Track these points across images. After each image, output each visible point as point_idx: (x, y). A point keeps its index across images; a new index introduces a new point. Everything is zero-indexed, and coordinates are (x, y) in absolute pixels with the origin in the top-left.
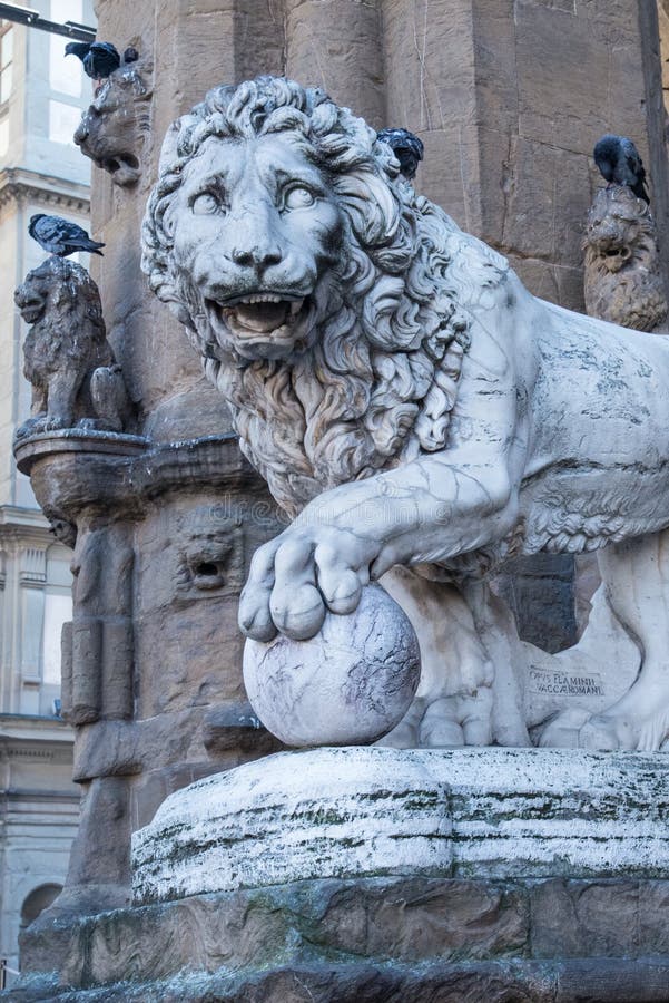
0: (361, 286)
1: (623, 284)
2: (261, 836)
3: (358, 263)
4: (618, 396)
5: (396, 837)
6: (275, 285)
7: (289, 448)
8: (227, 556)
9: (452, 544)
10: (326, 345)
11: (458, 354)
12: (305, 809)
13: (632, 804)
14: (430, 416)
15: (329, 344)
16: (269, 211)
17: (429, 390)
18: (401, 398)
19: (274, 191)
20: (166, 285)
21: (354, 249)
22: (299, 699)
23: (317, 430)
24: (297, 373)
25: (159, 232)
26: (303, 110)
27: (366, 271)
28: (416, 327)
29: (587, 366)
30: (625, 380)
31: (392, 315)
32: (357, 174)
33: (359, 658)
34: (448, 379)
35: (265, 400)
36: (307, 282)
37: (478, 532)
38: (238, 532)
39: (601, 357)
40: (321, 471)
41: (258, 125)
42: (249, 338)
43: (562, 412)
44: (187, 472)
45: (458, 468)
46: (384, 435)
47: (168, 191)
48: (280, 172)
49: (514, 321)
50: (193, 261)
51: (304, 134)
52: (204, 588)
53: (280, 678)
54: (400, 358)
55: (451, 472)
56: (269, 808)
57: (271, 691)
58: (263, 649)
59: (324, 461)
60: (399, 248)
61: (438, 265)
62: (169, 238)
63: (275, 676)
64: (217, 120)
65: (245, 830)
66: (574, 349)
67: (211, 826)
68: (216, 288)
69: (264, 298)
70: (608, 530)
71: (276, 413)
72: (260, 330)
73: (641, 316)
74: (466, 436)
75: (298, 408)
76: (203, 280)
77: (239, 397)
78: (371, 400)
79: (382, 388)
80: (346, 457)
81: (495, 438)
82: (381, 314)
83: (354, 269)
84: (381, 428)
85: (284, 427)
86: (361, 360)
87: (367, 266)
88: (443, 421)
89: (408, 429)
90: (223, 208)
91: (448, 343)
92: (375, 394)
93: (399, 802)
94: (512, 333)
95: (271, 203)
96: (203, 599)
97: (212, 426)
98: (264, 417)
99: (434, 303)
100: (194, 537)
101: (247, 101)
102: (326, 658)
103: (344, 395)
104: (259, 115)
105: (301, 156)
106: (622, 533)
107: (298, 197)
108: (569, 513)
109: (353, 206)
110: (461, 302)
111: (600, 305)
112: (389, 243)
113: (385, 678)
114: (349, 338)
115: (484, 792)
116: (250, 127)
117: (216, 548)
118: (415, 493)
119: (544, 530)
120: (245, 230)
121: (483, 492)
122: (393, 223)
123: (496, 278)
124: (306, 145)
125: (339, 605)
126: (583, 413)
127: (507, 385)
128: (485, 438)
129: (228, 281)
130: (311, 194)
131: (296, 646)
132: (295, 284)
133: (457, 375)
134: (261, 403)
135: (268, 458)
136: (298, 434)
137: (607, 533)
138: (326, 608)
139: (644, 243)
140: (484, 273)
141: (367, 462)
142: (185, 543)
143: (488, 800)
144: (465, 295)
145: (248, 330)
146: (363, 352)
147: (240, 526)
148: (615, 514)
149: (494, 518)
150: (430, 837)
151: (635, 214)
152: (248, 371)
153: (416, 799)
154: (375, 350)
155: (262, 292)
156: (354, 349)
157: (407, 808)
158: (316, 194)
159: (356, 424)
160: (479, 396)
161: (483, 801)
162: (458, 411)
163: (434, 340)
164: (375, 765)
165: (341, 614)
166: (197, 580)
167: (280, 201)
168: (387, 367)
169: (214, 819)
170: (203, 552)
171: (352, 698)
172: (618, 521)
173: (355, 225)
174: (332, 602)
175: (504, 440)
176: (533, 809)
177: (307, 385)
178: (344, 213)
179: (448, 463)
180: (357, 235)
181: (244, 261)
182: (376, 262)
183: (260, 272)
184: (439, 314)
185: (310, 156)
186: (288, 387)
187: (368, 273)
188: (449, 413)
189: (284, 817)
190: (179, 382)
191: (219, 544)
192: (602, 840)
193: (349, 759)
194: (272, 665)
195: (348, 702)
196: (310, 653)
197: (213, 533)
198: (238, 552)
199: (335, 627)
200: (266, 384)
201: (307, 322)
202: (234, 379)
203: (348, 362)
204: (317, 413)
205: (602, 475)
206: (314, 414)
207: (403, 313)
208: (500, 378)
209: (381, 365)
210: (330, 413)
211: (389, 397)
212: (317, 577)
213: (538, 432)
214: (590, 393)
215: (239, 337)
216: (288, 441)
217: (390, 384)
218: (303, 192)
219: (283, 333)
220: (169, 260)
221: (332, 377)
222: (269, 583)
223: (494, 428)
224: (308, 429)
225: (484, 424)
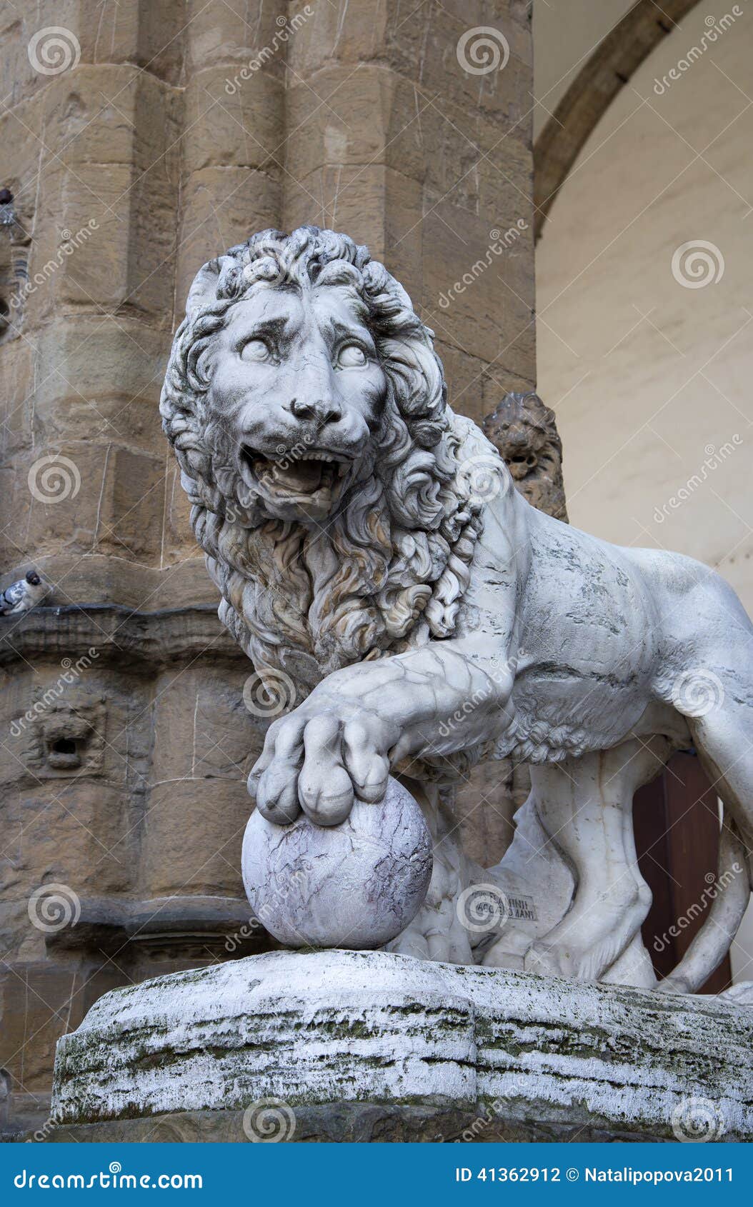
0: (398, 454)
1: (529, 492)
2: (267, 1046)
3: (397, 431)
4: (600, 602)
5: (429, 1060)
6: (333, 443)
7: (291, 619)
8: (90, 733)
10: (349, 513)
11: (471, 539)
12: (324, 1018)
13: (645, 1045)
14: (442, 601)
15: (353, 514)
16: (328, 364)
17: (443, 573)
18: (419, 578)
19: (331, 345)
20: (189, 431)
21: (394, 416)
22: (317, 892)
23: (328, 603)
24: (310, 541)
25: (191, 376)
26: (355, 265)
27: (404, 441)
28: (439, 506)
29: (572, 567)
30: (606, 586)
31: (418, 489)
32: (404, 339)
33: (385, 852)
34: (462, 563)
35: (272, 565)
36: (361, 445)
37: (481, 729)
38: (102, 709)
39: (586, 561)
40: (324, 646)
41: (314, 274)
42: (288, 497)
43: (548, 612)
44: (53, 640)
45: (468, 658)
47: (203, 333)
48: (339, 327)
49: (515, 513)
50: (240, 408)
51: (357, 290)
52: (60, 767)
53: (298, 866)
54: (421, 537)
55: (463, 660)
56: (280, 1014)
57: (285, 880)
58: (278, 834)
59: (333, 636)
60: (434, 421)
62: (201, 382)
63: (292, 864)
65: (246, 1037)
66: (560, 548)
67: (196, 1032)
68: (270, 439)
69: (318, 457)
70: (570, 742)
71: (283, 580)
72: (299, 490)
74: (472, 626)
75: (306, 578)
76: (254, 430)
77: (242, 559)
78: (389, 576)
79: (400, 566)
80: (358, 635)
81: (500, 631)
82: (411, 488)
83: (392, 438)
84: (396, 607)
85: (288, 595)
86: (384, 534)
87: (405, 435)
88: (453, 608)
89: (421, 614)
90: (276, 357)
91: (463, 526)
92: (393, 570)
93: (433, 1019)
94: (513, 524)
95: (329, 358)
96: (55, 779)
97: (81, 594)
99: (454, 483)
100: (55, 710)
101: (303, 249)
102: (353, 849)
103: (364, 568)
104: (315, 264)
105: (354, 313)
107: (352, 355)
108: (539, 719)
109: (399, 373)
112: (429, 414)
113: (408, 876)
114: (374, 510)
115: (506, 1016)
116: (306, 275)
117: (78, 725)
118: (435, 680)
119: (514, 735)
120: (306, 382)
122: (437, 394)
124: (360, 302)
125: (369, 792)
126: (568, 615)
127: (511, 578)
128: (491, 630)
129: (285, 432)
130: (365, 354)
131: (319, 833)
132: (352, 445)
133: (469, 560)
134: (265, 569)
135: (263, 627)
136: (302, 605)
137: (569, 745)
138: (357, 793)
139: (549, 453)
141: (376, 642)
142: (43, 716)
143: (510, 1026)
145: (286, 488)
146: (386, 525)
147: (103, 702)
148: (578, 727)
149: (496, 715)
150: (461, 1063)
151: (542, 422)
153: (449, 1018)
155: (317, 450)
156: (378, 522)
157: (440, 1027)
158: (369, 354)
159: (369, 601)
160: (486, 585)
161: (505, 1026)
162: (469, 600)
163: (452, 521)
164: (402, 974)
165: (369, 802)
166: (54, 757)
167: (335, 357)
168: (408, 544)
169: (202, 1023)
170: (65, 728)
171: (375, 896)
172: (581, 734)
173: (399, 392)
174: (363, 787)
175: (506, 635)
176: (553, 1042)
177: (321, 554)
178: (389, 378)
179: (459, 652)
180: (400, 402)
181: (303, 414)
182: (412, 434)
183: (321, 428)
184: (458, 495)
185: (362, 314)
186: (298, 555)
187: (404, 445)
188: (459, 600)
189: (299, 1026)
190: (45, 544)
191: (81, 721)
192: (619, 1086)
193: (372, 965)
194: (289, 851)
195: (371, 900)
196: (336, 841)
197: (77, 708)
198: (99, 731)
199: (363, 816)
200: (276, 550)
201: (340, 486)
202: (239, 540)
203: (371, 534)
204: (330, 584)
205: (578, 683)
206: (325, 585)
207: (426, 489)
208: (507, 569)
209: (401, 542)
210: (346, 587)
211: (406, 576)
212: (344, 758)
213: (526, 630)
214: (574, 596)
215: (276, 494)
216: (290, 611)
217: (408, 563)
218: (358, 350)
219: (323, 495)
220: (199, 405)
221: (352, 548)
222: (295, 761)
223: (498, 621)
224: (316, 601)
225: (491, 615)
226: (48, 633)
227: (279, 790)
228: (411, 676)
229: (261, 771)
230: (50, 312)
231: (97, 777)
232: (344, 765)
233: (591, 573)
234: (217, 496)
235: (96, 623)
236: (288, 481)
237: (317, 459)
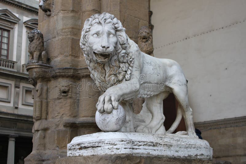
0: (119, 51)
1: (146, 45)
2: (100, 147)
4: (155, 71)
5: (125, 148)
6: (108, 51)
8: (69, 90)
10: (112, 61)
11: (132, 63)
12: (109, 142)
13: (159, 144)
14: (128, 74)
17: (128, 70)
18: (123, 71)
19: (108, 34)
20: (85, 48)
23: (108, 75)
24: (105, 65)
25: (85, 39)
26: (111, 19)
28: (127, 58)
29: (150, 65)
31: (123, 56)
32: (120, 32)
33: (118, 117)
35: (99, 69)
38: (71, 86)
39: (153, 64)
41: (105, 22)
43: (146, 73)
46: (120, 77)
47: (87, 32)
48: (109, 31)
49: (140, 57)
51: (112, 24)
53: (104, 120)
54: (124, 64)
56: (102, 142)
57: (102, 122)
58: (101, 115)
59: (109, 81)
62: (87, 40)
64: (97, 20)
65: (97, 145)
67: (89, 144)
68: (98, 51)
71: (101, 72)
72: (103, 59)
73: (149, 51)
74: (133, 78)
75: (105, 71)
78: (119, 71)
79: (120, 69)
80: (114, 81)
81: (137, 78)
83: (118, 48)
85: (102, 74)
88: (130, 75)
89: (124, 77)
90: (99, 37)
91: (131, 61)
93: (125, 142)
94: (140, 60)
96: (63, 98)
97: (66, 65)
98: (98, 72)
99: (129, 54)
100: (63, 86)
101: (103, 18)
102: (113, 117)
103: (114, 70)
104: (105, 20)
105: (111, 28)
107: (111, 36)
111: (142, 48)
112: (124, 44)
113: (122, 121)
114: (116, 60)
115: (137, 141)
116: (103, 22)
119: (141, 94)
122: (126, 41)
123: (138, 49)
124: (112, 26)
125: (115, 108)
126: (150, 74)
127: (140, 69)
131: (107, 114)
133: (132, 67)
135: (98, 79)
136: (104, 76)
138: (113, 108)
139: (150, 37)
140: (136, 48)
141: (117, 82)
142: (61, 87)
146: (118, 63)
150: (130, 148)
151: (149, 32)
153: (128, 142)
154: (119, 62)
155: (106, 53)
157: (127, 144)
158: (114, 35)
159: (115, 75)
160: (135, 71)
161: (137, 143)
162: (132, 74)
163: (129, 61)
164: (121, 136)
166: (62, 94)
167: (108, 36)
168: (122, 65)
169: (90, 143)
170: (65, 89)
172: (152, 93)
176: (144, 144)
177: (107, 67)
178: (118, 39)
180: (119, 42)
181: (104, 47)
182: (122, 47)
183: (106, 49)
184: (130, 56)
186: (103, 67)
187: (121, 49)
188: (130, 74)
190: (59, 56)
191: (67, 88)
192: (155, 150)
193: (116, 134)
194: (103, 117)
195: (116, 124)
196: (110, 116)
197: (66, 86)
198: (71, 89)
199: (114, 112)
200: (100, 67)
201: (110, 57)
202: (94, 65)
203: (115, 64)
206: (108, 72)
207: (125, 56)
209: (120, 65)
210: (111, 73)
211: (121, 71)
212: (111, 102)
214: (151, 70)
215: (99, 59)
216: (102, 77)
217: (122, 68)
219: (107, 59)
220: (86, 44)
221: (112, 66)
222: (103, 103)
224: (106, 75)
225: (136, 76)
226: (61, 73)
227: (101, 108)
229: (98, 105)
230: (59, 12)
231: (70, 97)
232: (111, 104)
233: (154, 66)
234: (90, 58)
235: (69, 70)
236: (101, 57)
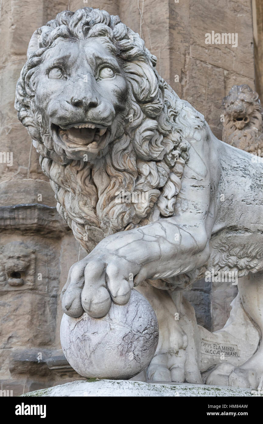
0: (135, 124)
1: (245, 136)
3: (134, 110)
4: (260, 193)
6: (94, 119)
7: (87, 211)
8: (27, 268)
9: (175, 269)
10: (113, 154)
11: (182, 164)
14: (166, 197)
15: (115, 154)
16: (92, 78)
17: (167, 183)
18: (152, 186)
19: (94, 68)
20: (28, 116)
21: (133, 103)
22: (94, 351)
23: (105, 201)
24: (95, 169)
25: (27, 88)
26: (109, 25)
28: (162, 148)
29: (245, 175)
31: (150, 140)
32: (137, 62)
33: (128, 330)
34: (177, 177)
35: (76, 183)
36: (110, 119)
37: (189, 263)
38: (33, 256)
39: (253, 171)
40: (105, 224)
41: (86, 32)
42: (75, 148)
43: (232, 200)
44: (8, 222)
45: (181, 227)
46: (142, 206)
47: (34, 65)
48: (98, 58)
49: (210, 149)
50: (48, 103)
51: (110, 38)
52: (14, 285)
53: (84, 339)
54: (152, 164)
55: (177, 228)
57: (78, 345)
58: (74, 321)
59: (108, 218)
60: (157, 103)
61: (172, 115)
62: (33, 91)
63: (81, 337)
64: (63, 28)
66: (238, 166)
68: (61, 118)
69: (87, 126)
70: (250, 266)
71: (82, 190)
72: (81, 144)
74: (184, 209)
75: (94, 188)
76: (53, 114)
77: (62, 181)
78: (136, 186)
79: (142, 180)
80: (120, 217)
81: (200, 211)
82: (145, 139)
83: (132, 114)
85: (85, 198)
86: (132, 164)
87: (139, 112)
88: (172, 201)
90: (65, 76)
91: (178, 157)
92: (138, 183)
94: (209, 155)
95: (92, 75)
96: (12, 291)
97: (21, 199)
98: (75, 193)
99: (171, 135)
100: (10, 257)
101: (80, 19)
102: (111, 329)
103: (122, 182)
104: (87, 27)
105: (108, 50)
106: (257, 268)
107: (106, 72)
108: (231, 255)
109: (134, 79)
110: (184, 136)
112: (152, 100)
113: (142, 342)
114: (126, 151)
116: (82, 33)
117: (21, 264)
118: (159, 239)
119: (217, 264)
120: (78, 88)
121: (194, 241)
122: (155, 90)
123: (201, 124)
124: (111, 44)
125: (119, 300)
126: (243, 201)
127: (206, 183)
128: (195, 211)
129: (68, 115)
130: (113, 71)
131: (94, 321)
132: (104, 119)
133: (182, 176)
134: (74, 185)
135: (75, 215)
136: (93, 203)
137: (249, 268)
138: (112, 300)
139: (256, 115)
140: (196, 121)
141: (131, 221)
142: (5, 260)
144: (187, 132)
145: (74, 143)
146: (133, 159)
147: (34, 253)
149: (198, 255)
151: (252, 99)
152: (68, 167)
155: (86, 123)
156: (129, 158)
158: (116, 71)
160: (192, 188)
162: (181, 196)
163: (170, 155)
165: (120, 305)
166: (10, 281)
167: (96, 74)
168: (145, 168)
170: (14, 266)
171: (124, 353)
172: (255, 261)
173: (135, 90)
174: (115, 297)
175: (204, 213)
177: (101, 176)
178: (128, 83)
179: (175, 223)
180: (135, 96)
181: (77, 104)
182: (144, 111)
183: (86, 111)
184: (173, 141)
185: (112, 51)
186: (89, 177)
187: (140, 116)
188: (176, 196)
190: (5, 175)
191: (23, 262)
193: (121, 387)
194: (79, 331)
195: (121, 355)
196: (101, 325)
197: (20, 256)
198: (32, 267)
199: (116, 312)
200: (78, 175)
201: (105, 141)
202: (60, 171)
203: (125, 165)
204: (105, 192)
205: (250, 236)
206: (103, 192)
207: (155, 140)
208: (203, 178)
209: (142, 167)
210: (113, 192)
211: (145, 185)
212: (106, 283)
213: (219, 209)
214: (246, 190)
215: (69, 146)
216: (87, 206)
218: (109, 69)
219: (93, 146)
220: (31, 103)
221: (115, 172)
222: (80, 285)
223: (199, 206)
224: (99, 201)
225: (195, 203)
226: (5, 219)
227: (71, 300)
228: (146, 238)
229: (65, 290)
230: (6, 60)
231: (32, 289)
233: (256, 178)
234: (45, 149)
235: (28, 212)
236: (75, 139)
237: (86, 127)
